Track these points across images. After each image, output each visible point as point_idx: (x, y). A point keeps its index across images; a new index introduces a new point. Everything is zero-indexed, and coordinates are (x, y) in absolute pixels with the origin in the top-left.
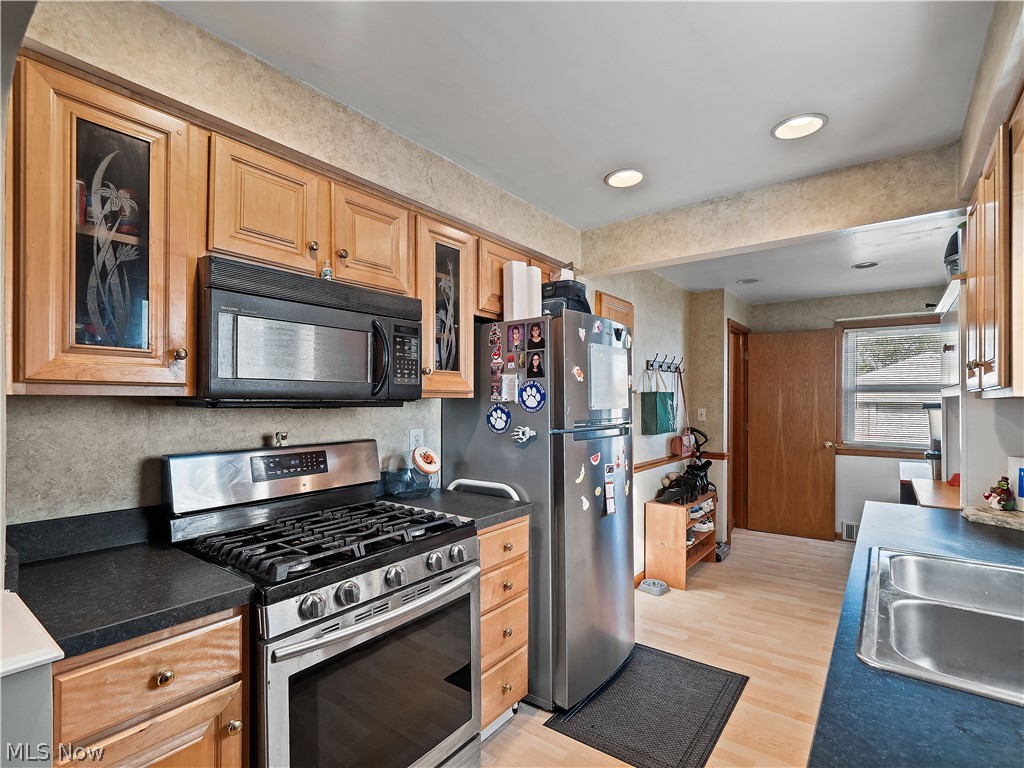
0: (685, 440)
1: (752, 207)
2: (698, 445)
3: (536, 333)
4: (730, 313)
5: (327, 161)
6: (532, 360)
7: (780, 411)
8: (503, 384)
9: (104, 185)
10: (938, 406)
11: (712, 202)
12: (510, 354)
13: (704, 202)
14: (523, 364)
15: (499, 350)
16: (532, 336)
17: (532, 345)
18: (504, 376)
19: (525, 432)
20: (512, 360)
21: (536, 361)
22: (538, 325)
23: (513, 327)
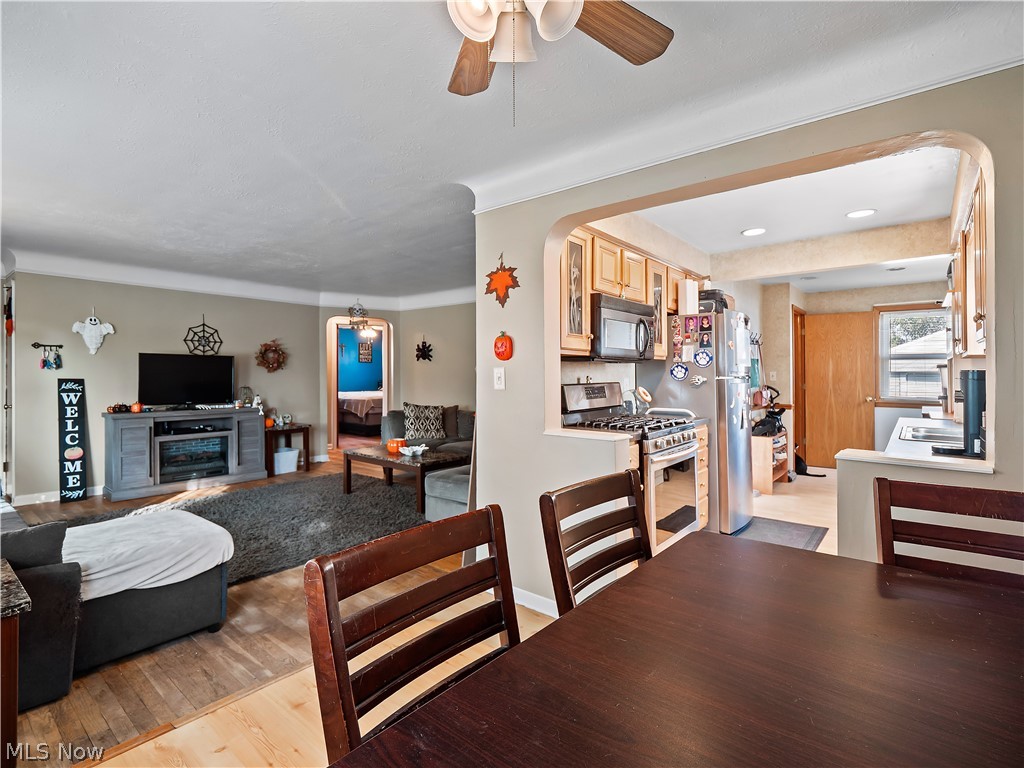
0: (764, 393)
2: (772, 399)
3: (705, 322)
4: (795, 300)
6: (703, 337)
7: (831, 374)
8: (684, 351)
10: (946, 366)
11: (803, 241)
13: (797, 241)
14: (697, 340)
15: (679, 331)
16: (703, 324)
17: (702, 329)
18: (684, 347)
19: (700, 379)
20: (688, 337)
21: (706, 338)
22: (707, 317)
23: (688, 318)
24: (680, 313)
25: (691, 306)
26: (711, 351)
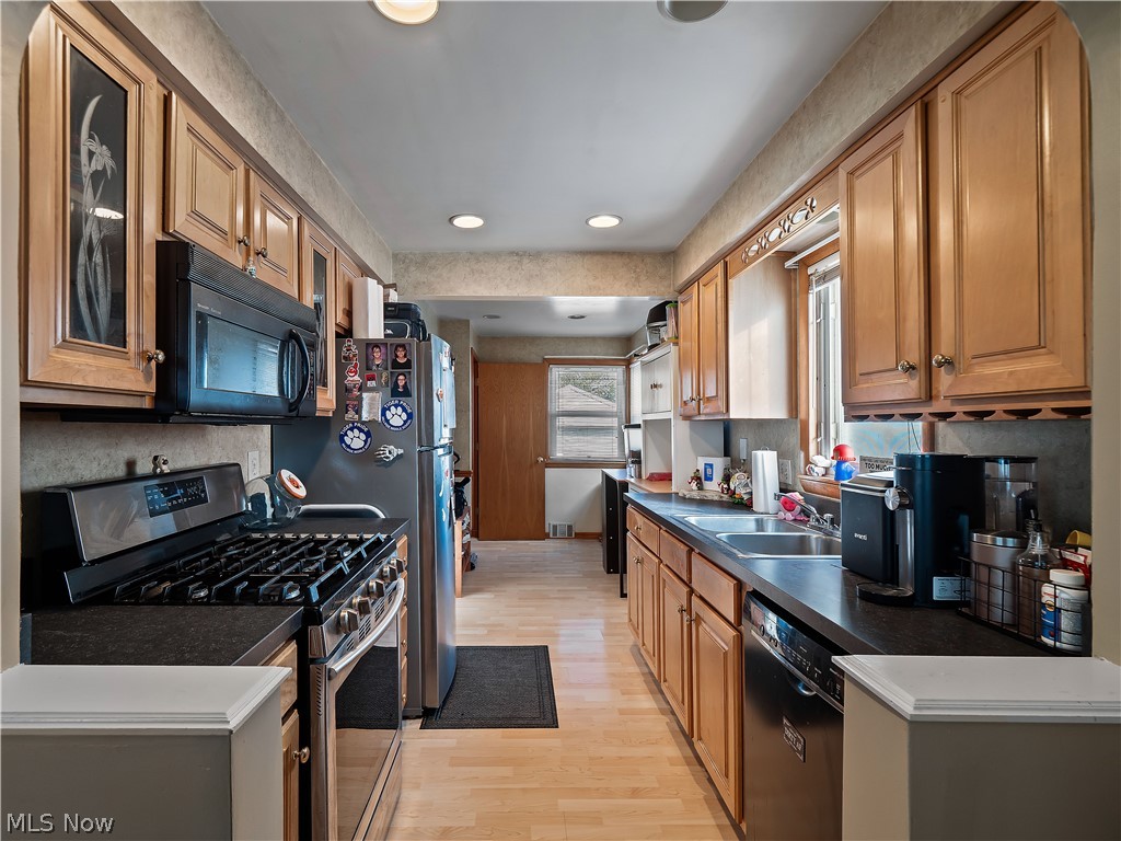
1: (548, 266)
3: (401, 353)
4: (472, 344)
5: (255, 147)
6: (397, 379)
7: (504, 432)
8: (364, 403)
9: (91, 137)
11: (519, 255)
12: (369, 373)
13: (512, 253)
14: (387, 383)
15: (355, 367)
16: (397, 356)
17: (396, 365)
18: (365, 395)
19: (391, 451)
20: (371, 378)
21: (401, 381)
22: (403, 346)
23: (372, 345)
24: (359, 334)
25: (374, 326)
26: (412, 403)
